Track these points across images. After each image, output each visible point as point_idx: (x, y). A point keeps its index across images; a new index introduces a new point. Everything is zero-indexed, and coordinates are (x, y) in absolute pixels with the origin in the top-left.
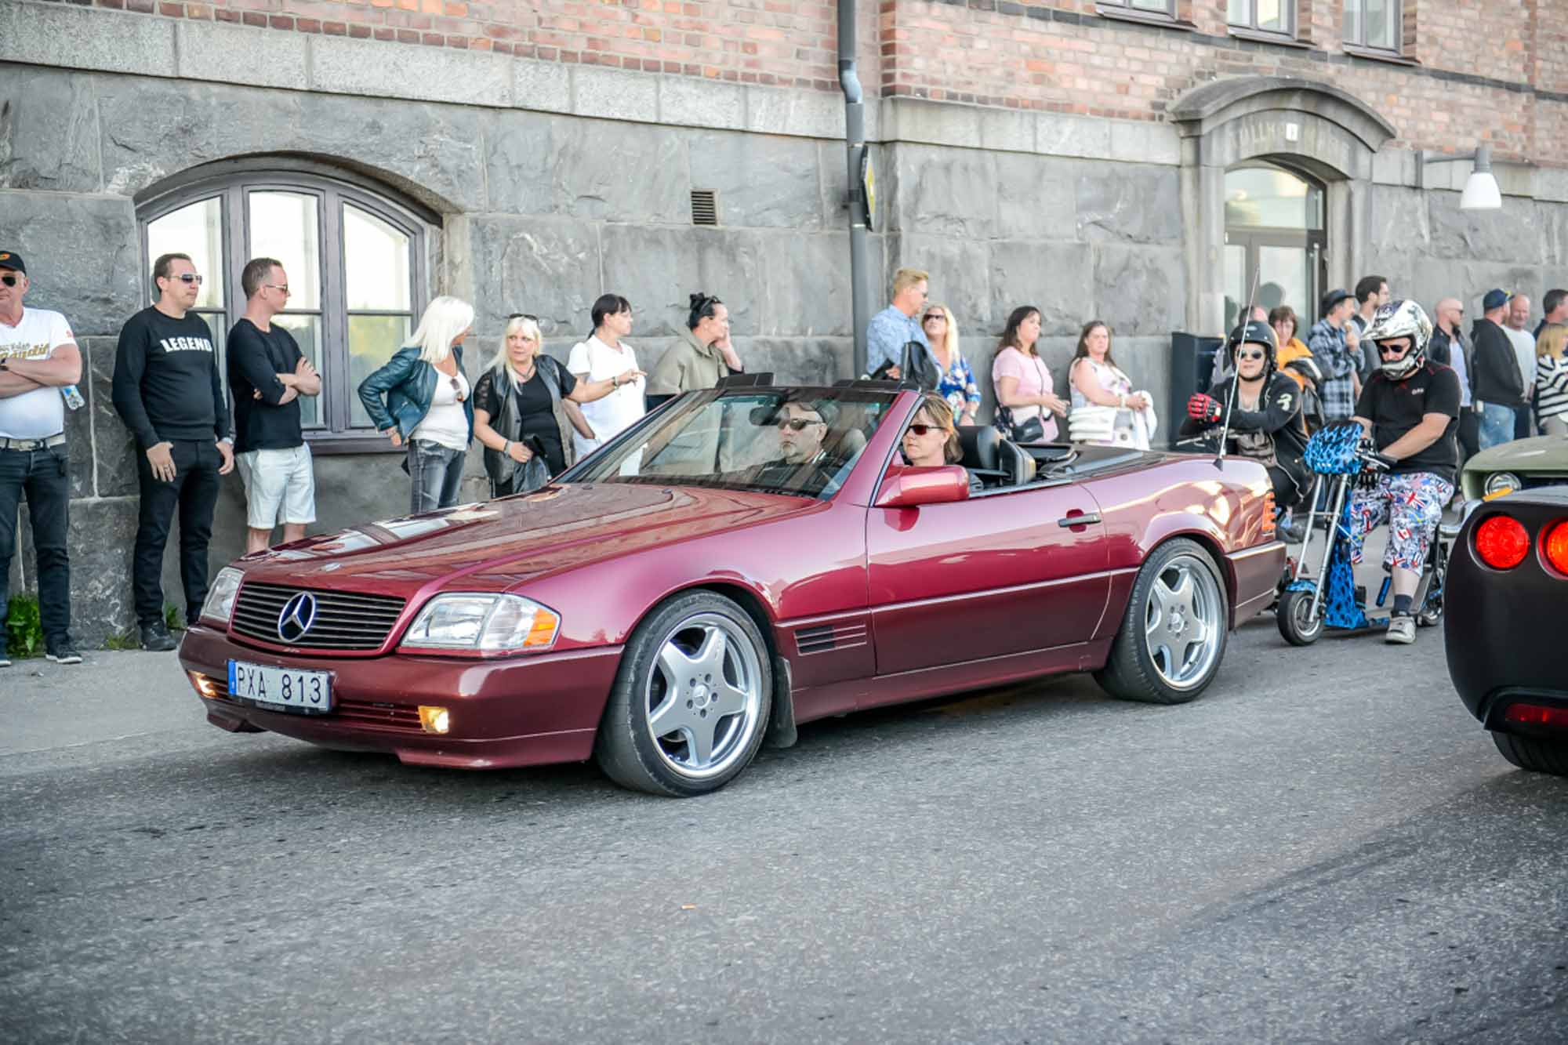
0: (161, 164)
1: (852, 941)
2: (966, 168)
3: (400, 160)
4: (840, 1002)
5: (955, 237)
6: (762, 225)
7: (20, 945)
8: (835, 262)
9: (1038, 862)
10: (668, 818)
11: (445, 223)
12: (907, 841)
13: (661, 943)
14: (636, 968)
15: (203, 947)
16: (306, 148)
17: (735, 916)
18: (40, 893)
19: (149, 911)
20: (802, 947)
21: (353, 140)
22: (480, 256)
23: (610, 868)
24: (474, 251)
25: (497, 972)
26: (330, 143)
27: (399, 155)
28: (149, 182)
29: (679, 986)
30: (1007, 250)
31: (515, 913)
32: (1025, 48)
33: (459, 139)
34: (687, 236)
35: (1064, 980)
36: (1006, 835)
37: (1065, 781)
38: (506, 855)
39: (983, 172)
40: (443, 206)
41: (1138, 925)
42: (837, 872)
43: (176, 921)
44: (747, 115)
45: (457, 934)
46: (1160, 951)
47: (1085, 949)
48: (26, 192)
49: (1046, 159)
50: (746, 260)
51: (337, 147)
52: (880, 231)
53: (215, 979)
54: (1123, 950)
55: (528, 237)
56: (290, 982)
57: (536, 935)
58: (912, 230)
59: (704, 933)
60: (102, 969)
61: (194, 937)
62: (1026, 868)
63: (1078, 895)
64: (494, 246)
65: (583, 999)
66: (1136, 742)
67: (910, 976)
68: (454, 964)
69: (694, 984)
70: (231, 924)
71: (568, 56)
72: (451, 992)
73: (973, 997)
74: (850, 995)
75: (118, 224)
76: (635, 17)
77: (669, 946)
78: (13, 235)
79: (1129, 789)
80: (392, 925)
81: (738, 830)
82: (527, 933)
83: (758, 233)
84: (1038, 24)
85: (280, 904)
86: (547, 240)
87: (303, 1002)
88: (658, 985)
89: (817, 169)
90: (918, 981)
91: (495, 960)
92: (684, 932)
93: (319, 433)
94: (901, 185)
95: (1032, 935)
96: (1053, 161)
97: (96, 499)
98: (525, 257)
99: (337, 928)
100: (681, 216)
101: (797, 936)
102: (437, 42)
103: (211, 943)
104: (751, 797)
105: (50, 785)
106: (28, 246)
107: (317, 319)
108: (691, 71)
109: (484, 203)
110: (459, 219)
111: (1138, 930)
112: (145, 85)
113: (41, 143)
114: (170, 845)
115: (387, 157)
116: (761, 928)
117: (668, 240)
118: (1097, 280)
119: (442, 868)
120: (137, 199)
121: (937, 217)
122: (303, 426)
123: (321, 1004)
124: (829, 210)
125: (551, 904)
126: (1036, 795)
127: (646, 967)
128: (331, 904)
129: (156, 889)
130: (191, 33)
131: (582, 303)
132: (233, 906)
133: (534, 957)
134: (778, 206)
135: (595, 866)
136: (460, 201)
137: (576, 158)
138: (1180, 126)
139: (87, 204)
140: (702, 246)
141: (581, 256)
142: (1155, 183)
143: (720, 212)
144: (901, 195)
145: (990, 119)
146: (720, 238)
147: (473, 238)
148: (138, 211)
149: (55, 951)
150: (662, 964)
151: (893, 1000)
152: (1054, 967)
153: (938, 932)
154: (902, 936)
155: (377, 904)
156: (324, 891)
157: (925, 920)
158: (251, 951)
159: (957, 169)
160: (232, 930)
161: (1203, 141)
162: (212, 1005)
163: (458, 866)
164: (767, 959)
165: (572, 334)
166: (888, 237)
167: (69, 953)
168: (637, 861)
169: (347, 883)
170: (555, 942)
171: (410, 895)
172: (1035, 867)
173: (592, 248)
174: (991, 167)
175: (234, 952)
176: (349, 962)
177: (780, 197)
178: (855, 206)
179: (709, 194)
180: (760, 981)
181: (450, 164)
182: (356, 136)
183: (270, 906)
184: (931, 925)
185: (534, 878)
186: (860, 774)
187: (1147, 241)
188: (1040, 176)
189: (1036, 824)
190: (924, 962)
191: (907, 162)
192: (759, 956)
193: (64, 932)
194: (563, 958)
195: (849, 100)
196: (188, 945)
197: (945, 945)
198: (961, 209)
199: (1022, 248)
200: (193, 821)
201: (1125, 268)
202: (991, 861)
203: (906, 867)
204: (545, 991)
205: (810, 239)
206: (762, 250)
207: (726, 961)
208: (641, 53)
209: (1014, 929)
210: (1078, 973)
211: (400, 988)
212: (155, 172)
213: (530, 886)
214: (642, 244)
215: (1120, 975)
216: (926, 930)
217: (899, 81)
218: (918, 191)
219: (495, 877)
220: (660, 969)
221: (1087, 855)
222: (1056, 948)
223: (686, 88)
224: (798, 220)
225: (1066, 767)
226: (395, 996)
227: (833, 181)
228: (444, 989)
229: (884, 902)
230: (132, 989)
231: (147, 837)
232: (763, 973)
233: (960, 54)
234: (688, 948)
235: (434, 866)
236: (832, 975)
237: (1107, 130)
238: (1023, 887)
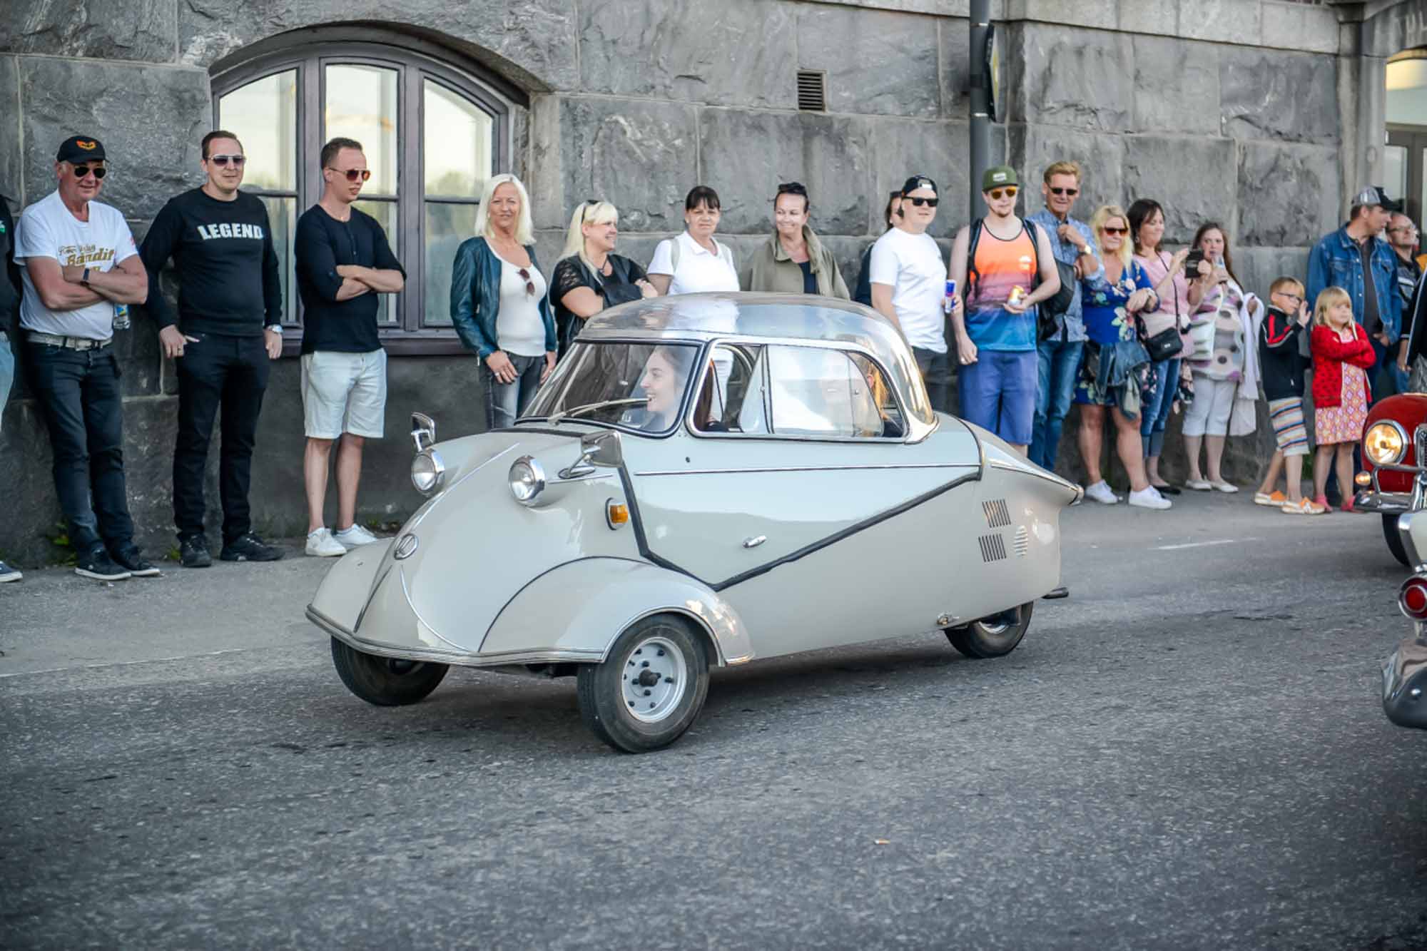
0: (239, 33)
1: (1064, 881)
2: (1100, 53)
3: (487, 33)
4: (1066, 939)
5: (1084, 129)
6: (874, 112)
7: (200, 850)
8: (951, 155)
9: (1244, 811)
10: (833, 753)
11: (532, 103)
12: (1097, 785)
13: (863, 875)
14: (844, 899)
15: (388, 861)
16: (390, 17)
17: (934, 852)
18: (200, 802)
19: (321, 824)
20: (1013, 885)
21: (441, 10)
22: (570, 140)
23: (787, 801)
24: (564, 135)
25: (701, 897)
26: (416, 13)
27: (487, 27)
28: (225, 52)
29: (895, 918)
30: (1143, 145)
31: (700, 841)
33: (553, 10)
34: (792, 123)
35: (1295, 928)
36: (1203, 783)
37: (1254, 731)
38: (672, 784)
39: (1118, 56)
40: (531, 84)
41: (1363, 877)
42: (1030, 813)
43: (351, 835)
45: (647, 859)
46: (1391, 903)
47: (1311, 899)
48: (100, 61)
49: (1188, 43)
50: (854, 150)
51: (422, 17)
52: (1003, 121)
53: (412, 892)
54: (1352, 901)
55: (622, 120)
56: (491, 897)
57: (730, 863)
58: (1038, 122)
59: (905, 867)
60: (293, 877)
61: (374, 851)
62: (1232, 817)
63: (1293, 845)
64: (585, 130)
65: (798, 925)
66: (1322, 693)
67: (1132, 918)
68: (654, 888)
69: (909, 916)
70: (408, 840)
72: (659, 914)
73: (1203, 941)
74: (1074, 933)
75: (193, 97)
77: (874, 880)
78: (86, 108)
79: (1327, 741)
80: (576, 847)
81: (912, 769)
82: (721, 861)
83: (870, 121)
85: (454, 823)
86: (642, 124)
87: (513, 917)
88: (869, 916)
89: (936, 50)
90: (1141, 923)
91: (696, 885)
92: (885, 867)
93: (390, 331)
94: (1028, 69)
95: (1252, 883)
96: (1197, 46)
97: (162, 397)
98: (618, 143)
99: (520, 848)
100: (786, 102)
101: (1004, 875)
103: (394, 858)
104: (917, 735)
105: (165, 698)
106: (101, 120)
107: (393, 208)
109: (576, 81)
110: (548, 98)
111: (1363, 883)
113: (118, 9)
114: (317, 761)
115: (474, 28)
116: (965, 866)
117: (772, 127)
118: (1242, 181)
119: (609, 795)
120: (211, 72)
121: (1067, 106)
122: (380, 323)
123: (530, 919)
124: (947, 96)
125: (736, 833)
126: (1225, 743)
127: (854, 898)
128: (504, 825)
129: (320, 804)
131: (675, 193)
132: (403, 823)
133: (734, 883)
134: (893, 91)
135: (769, 798)
136: (551, 79)
137: (676, 33)
138: (1338, 10)
139: (161, 76)
140: (808, 134)
141: (678, 142)
142: (1309, 73)
143: (828, 98)
144: (1027, 82)
146: (828, 125)
147: (562, 120)
148: (213, 83)
149: (237, 859)
150: (870, 895)
151: (1121, 940)
152: (1282, 914)
153: (1153, 875)
154: (1116, 879)
155: (552, 827)
156: (492, 813)
157: (1136, 865)
158: (440, 866)
159: (1090, 53)
160: (411, 845)
161: (1365, 28)
162: (421, 917)
163: (625, 793)
164: (978, 895)
165: (664, 229)
166: (1010, 128)
167: (255, 862)
168: (813, 795)
169: (513, 805)
170: (750, 871)
171: (584, 820)
172: (1242, 816)
173: (689, 134)
174: (1128, 51)
175: (421, 867)
176: (545, 881)
177: (894, 80)
178: (977, 93)
179: (817, 76)
180: (977, 916)
181: (541, 37)
182: (442, 5)
183: (442, 825)
184: (1144, 869)
185: (712, 808)
186: (1027, 716)
187: (1298, 139)
188: (1182, 61)
189: (1232, 772)
190: (1144, 904)
191: (1035, 45)
192: (971, 893)
193: (241, 841)
194: (765, 885)
196: (372, 858)
197: (1163, 889)
198: (1094, 99)
199: (1161, 144)
200: (330, 738)
201: (1273, 170)
202: (1194, 808)
203: (1104, 812)
204: (755, 917)
205: (925, 130)
206: (873, 139)
207: (936, 895)
209: (1232, 876)
210: (1307, 921)
211: (606, 907)
212: (233, 40)
213: (706, 816)
214: (744, 128)
215: (1352, 926)
216: (1140, 874)
218: (1047, 77)
219: (666, 805)
220: (870, 901)
221: (1295, 806)
222: (1281, 897)
224: (912, 107)
225: (1251, 717)
226: (604, 915)
227: (952, 63)
228: (650, 911)
229: (1089, 844)
230: (332, 897)
231: (289, 754)
232: (978, 909)
234: (893, 881)
235: (599, 792)
236: (1051, 913)
237: (1258, 13)
238: (1233, 835)
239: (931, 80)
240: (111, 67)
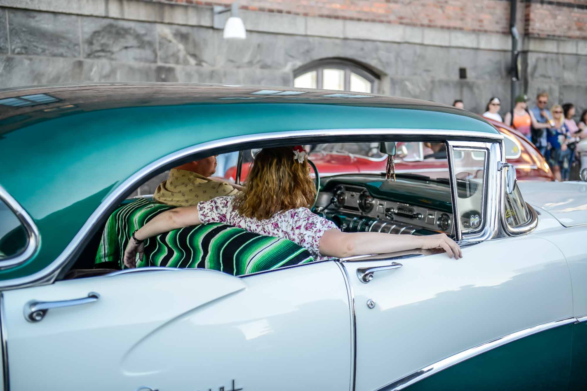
0: (301, 62)
3: (369, 59)
5: (547, 83)
6: (482, 79)
8: (505, 91)
11: (381, 79)
16: (342, 55)
21: (356, 53)
24: (391, 88)
27: (368, 57)
28: (297, 67)
30: (565, 87)
32: (575, 19)
34: (457, 83)
39: (558, 61)
40: (381, 73)
44: (478, 43)
49: (580, 56)
50: (476, 91)
51: (351, 55)
52: (521, 81)
55: (407, 83)
58: (532, 81)
64: (397, 86)
71: (422, 26)
75: (288, 79)
76: (444, 12)
83: (481, 82)
84: (580, 11)
86: (413, 84)
89: (501, 61)
94: (529, 65)
96: (583, 57)
98: (406, 90)
100: (455, 76)
102: (381, 22)
108: (461, 29)
109: (394, 72)
110: (386, 77)
112: (298, 38)
113: (268, 56)
115: (365, 58)
117: (451, 84)
120: (293, 72)
121: (542, 76)
124: (504, 73)
130: (311, 22)
134: (488, 73)
136: (387, 71)
137: (423, 58)
139: (279, 74)
140: (462, 87)
141: (423, 89)
143: (468, 75)
144: (529, 69)
145: (562, 44)
146: (468, 83)
147: (390, 84)
148: (293, 75)
159: (549, 60)
166: (523, 83)
173: (427, 87)
174: (561, 59)
177: (488, 70)
178: (514, 73)
179: (465, 69)
181: (384, 60)
188: (578, 62)
191: (532, 59)
195: (513, 38)
198: (550, 73)
199: (570, 86)
205: (497, 84)
206: (481, 87)
208: (445, 23)
212: (299, 63)
214: (443, 85)
217: (530, 31)
218: (535, 68)
223: (459, 35)
224: (493, 77)
227: (506, 64)
233: (552, 21)
239: (499, 70)
240: (266, 72)
